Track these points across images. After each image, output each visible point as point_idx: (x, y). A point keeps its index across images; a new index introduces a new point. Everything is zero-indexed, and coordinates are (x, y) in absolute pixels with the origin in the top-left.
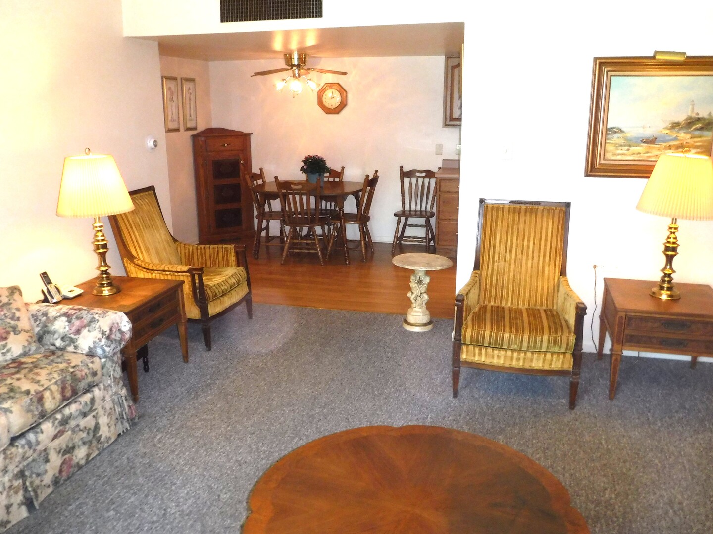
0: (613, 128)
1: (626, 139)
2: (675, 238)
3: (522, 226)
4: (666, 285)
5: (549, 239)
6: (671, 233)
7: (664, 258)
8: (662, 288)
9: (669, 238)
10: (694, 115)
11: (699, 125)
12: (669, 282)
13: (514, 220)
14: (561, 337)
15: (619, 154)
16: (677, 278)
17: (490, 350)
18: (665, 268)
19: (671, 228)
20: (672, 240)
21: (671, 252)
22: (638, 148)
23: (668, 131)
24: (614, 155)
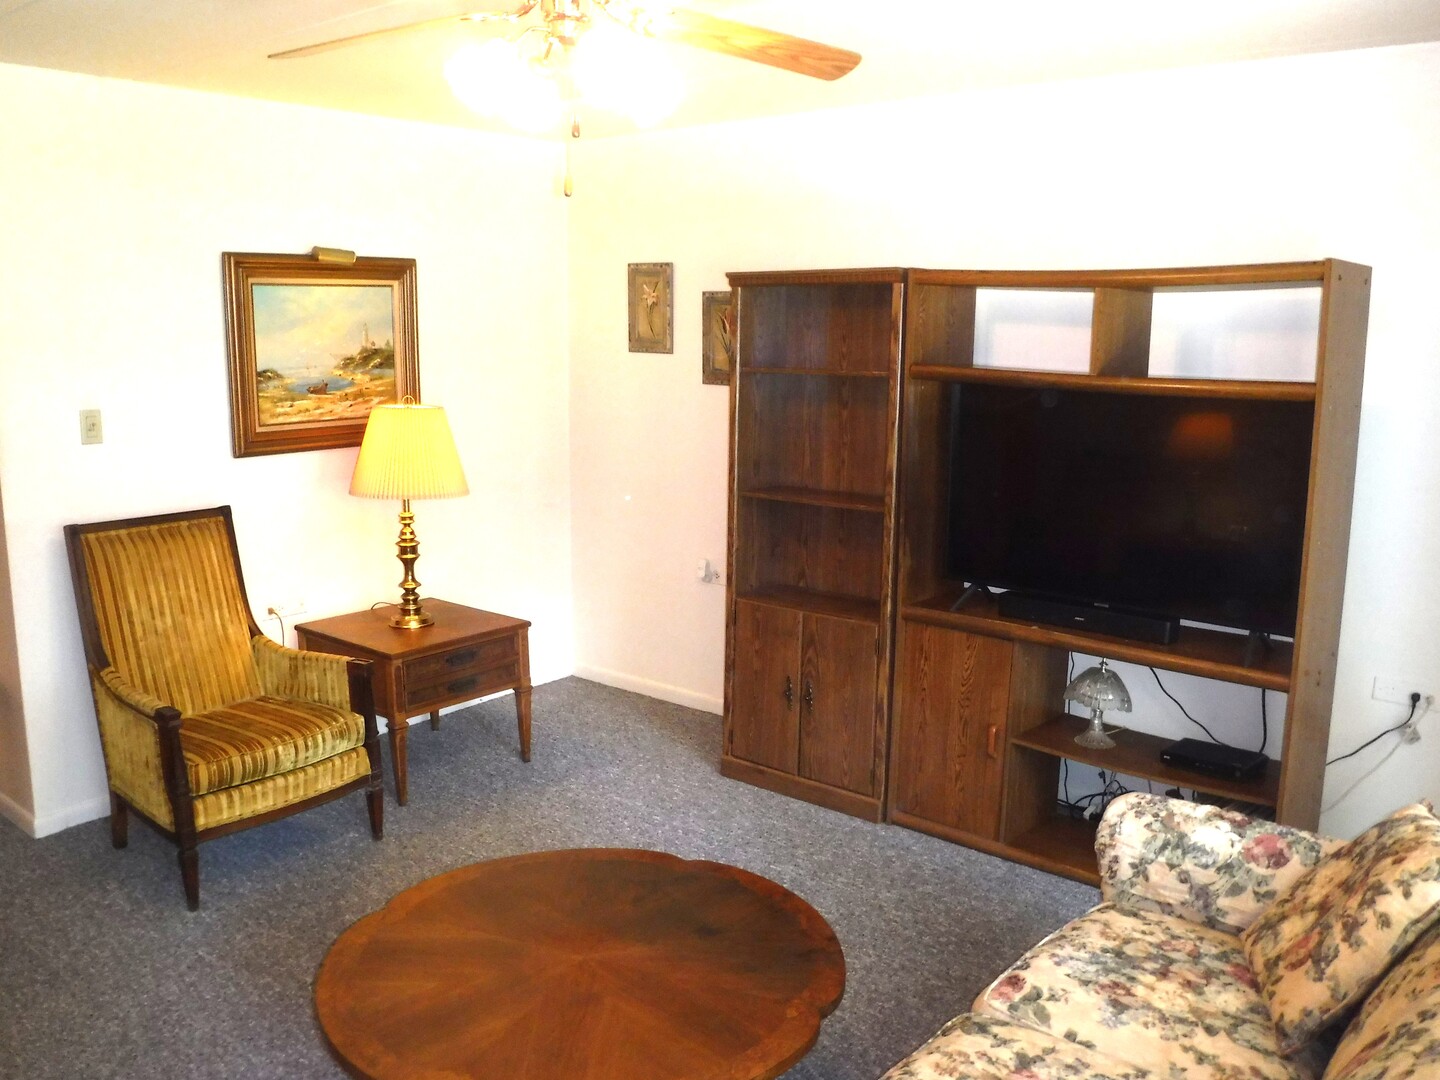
0: (265, 372)
1: (286, 388)
2: (412, 533)
3: (167, 564)
4: (412, 607)
5: (219, 577)
6: (405, 525)
7: (401, 566)
8: (406, 612)
9: (403, 533)
10: (369, 346)
11: (377, 361)
12: (415, 601)
13: (149, 555)
14: (346, 723)
15: (279, 415)
16: (423, 593)
17: (246, 789)
18: (406, 580)
19: (403, 519)
20: (408, 536)
21: (408, 553)
22: (305, 402)
23: (341, 372)
24: (273, 416)
